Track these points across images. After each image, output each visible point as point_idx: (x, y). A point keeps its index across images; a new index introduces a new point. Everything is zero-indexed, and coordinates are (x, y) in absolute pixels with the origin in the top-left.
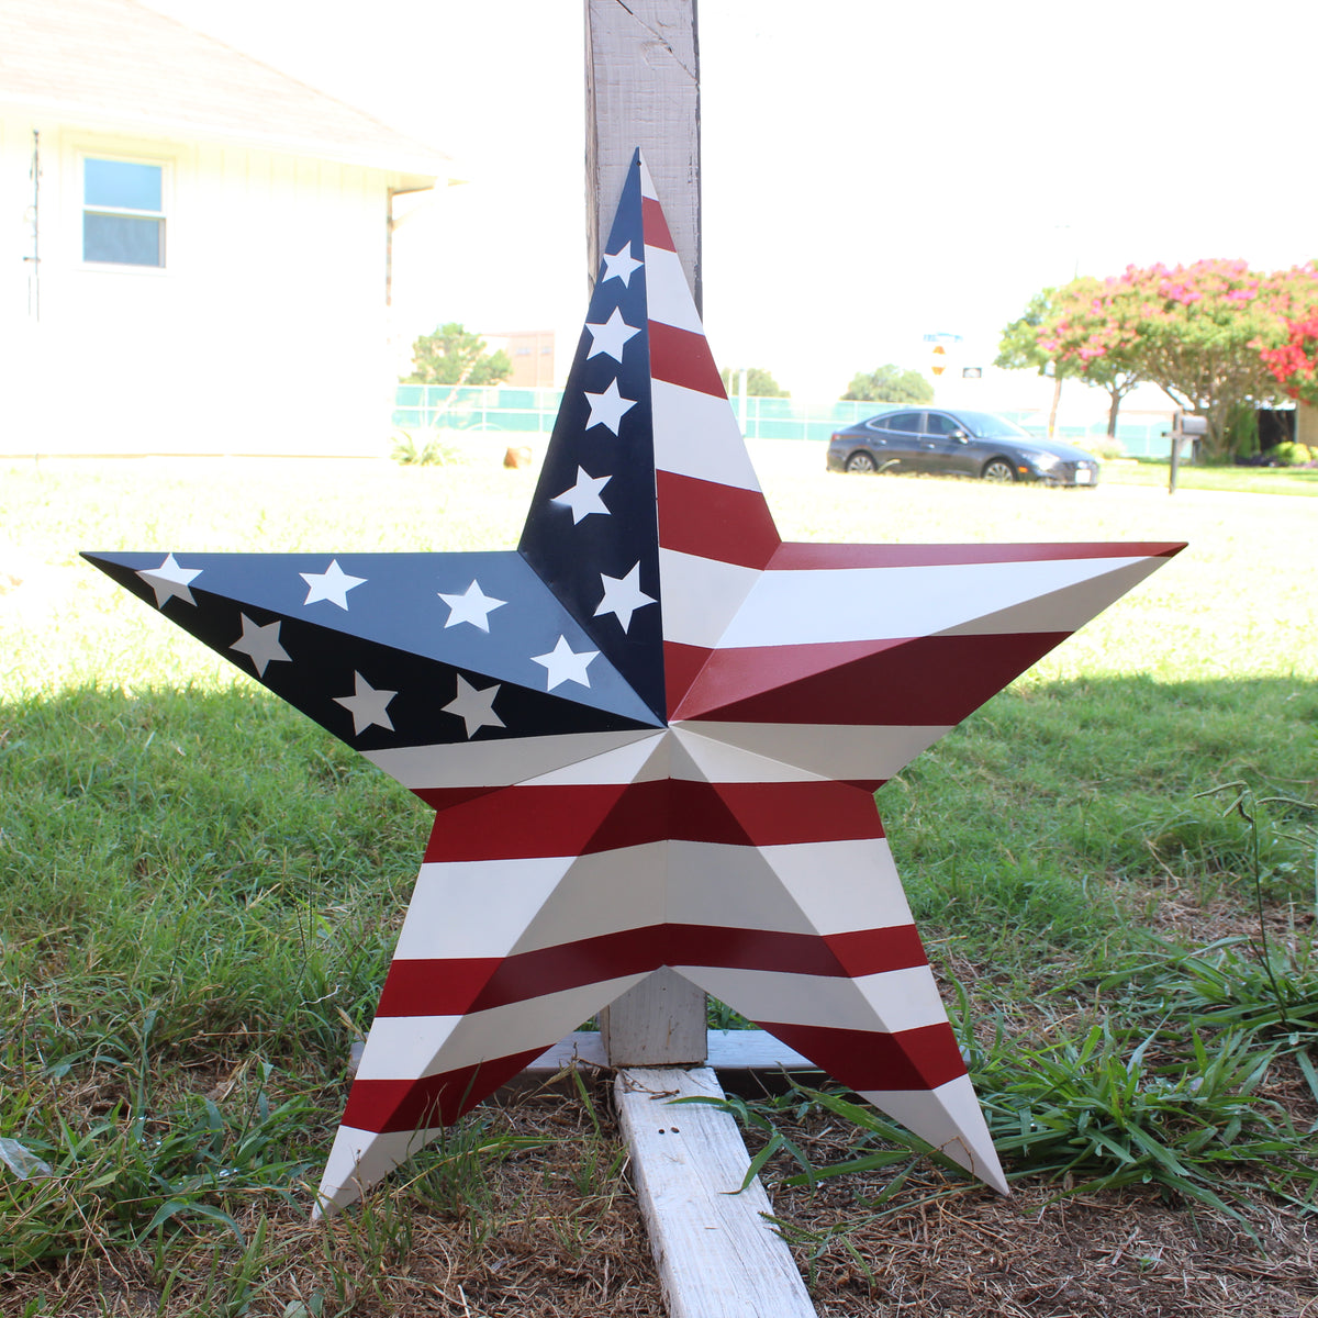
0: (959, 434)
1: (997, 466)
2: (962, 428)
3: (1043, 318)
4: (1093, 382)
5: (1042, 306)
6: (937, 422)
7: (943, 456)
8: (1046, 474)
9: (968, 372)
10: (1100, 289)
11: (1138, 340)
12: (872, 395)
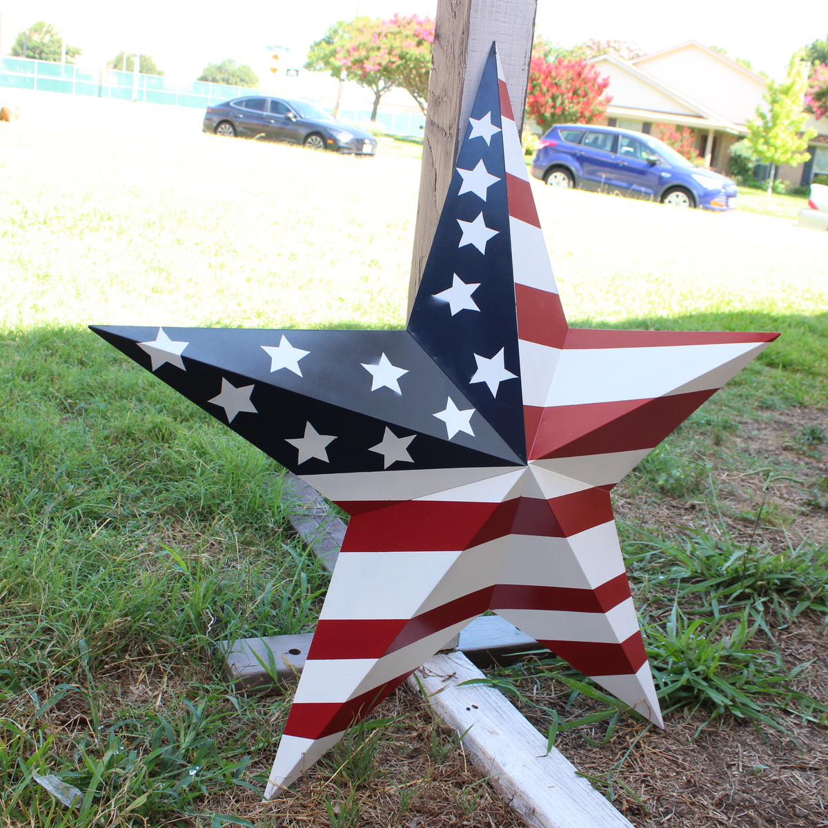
0: (290, 115)
1: (314, 137)
2: (293, 111)
3: (336, 40)
4: (365, 85)
5: (336, 32)
6: (276, 106)
7: (280, 128)
8: (345, 146)
9: (290, 72)
10: (378, 27)
11: (399, 62)
12: (218, 78)
